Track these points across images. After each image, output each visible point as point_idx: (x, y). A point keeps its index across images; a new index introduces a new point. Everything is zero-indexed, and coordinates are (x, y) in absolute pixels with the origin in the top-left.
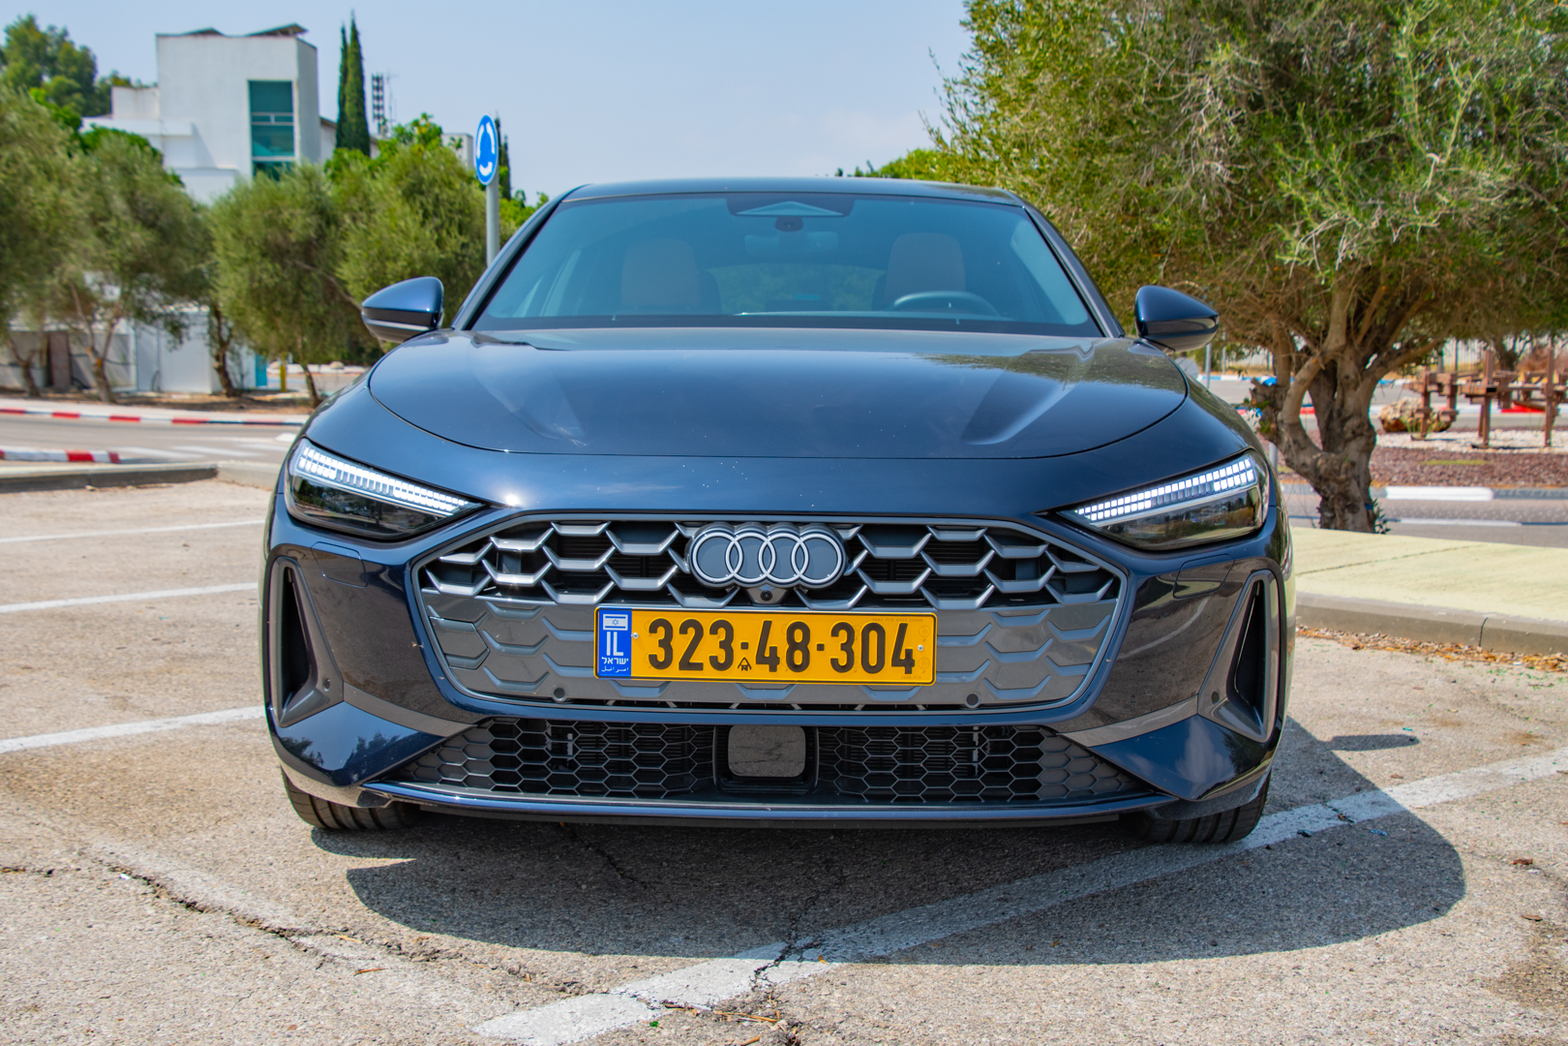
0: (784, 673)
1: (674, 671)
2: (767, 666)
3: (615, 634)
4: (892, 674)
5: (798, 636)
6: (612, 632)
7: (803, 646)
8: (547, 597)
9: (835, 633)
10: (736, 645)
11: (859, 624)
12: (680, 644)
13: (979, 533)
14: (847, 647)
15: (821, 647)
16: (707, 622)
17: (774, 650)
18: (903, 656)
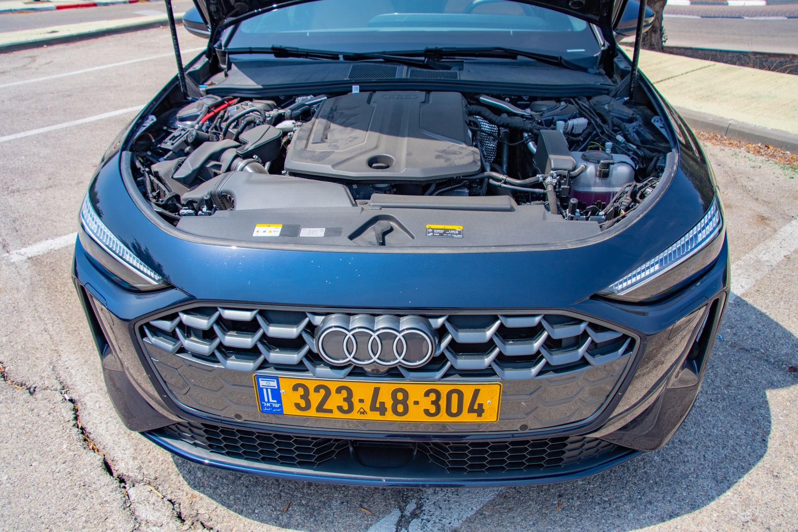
0: (390, 416)
1: (312, 412)
2: (378, 413)
3: (269, 390)
4: (467, 417)
5: (400, 396)
6: (267, 389)
7: (404, 402)
8: (218, 362)
9: (427, 394)
10: (355, 400)
11: (444, 389)
12: (316, 398)
13: (537, 319)
14: (436, 403)
15: (416, 403)
16: (333, 386)
17: (382, 404)
18: (476, 407)
